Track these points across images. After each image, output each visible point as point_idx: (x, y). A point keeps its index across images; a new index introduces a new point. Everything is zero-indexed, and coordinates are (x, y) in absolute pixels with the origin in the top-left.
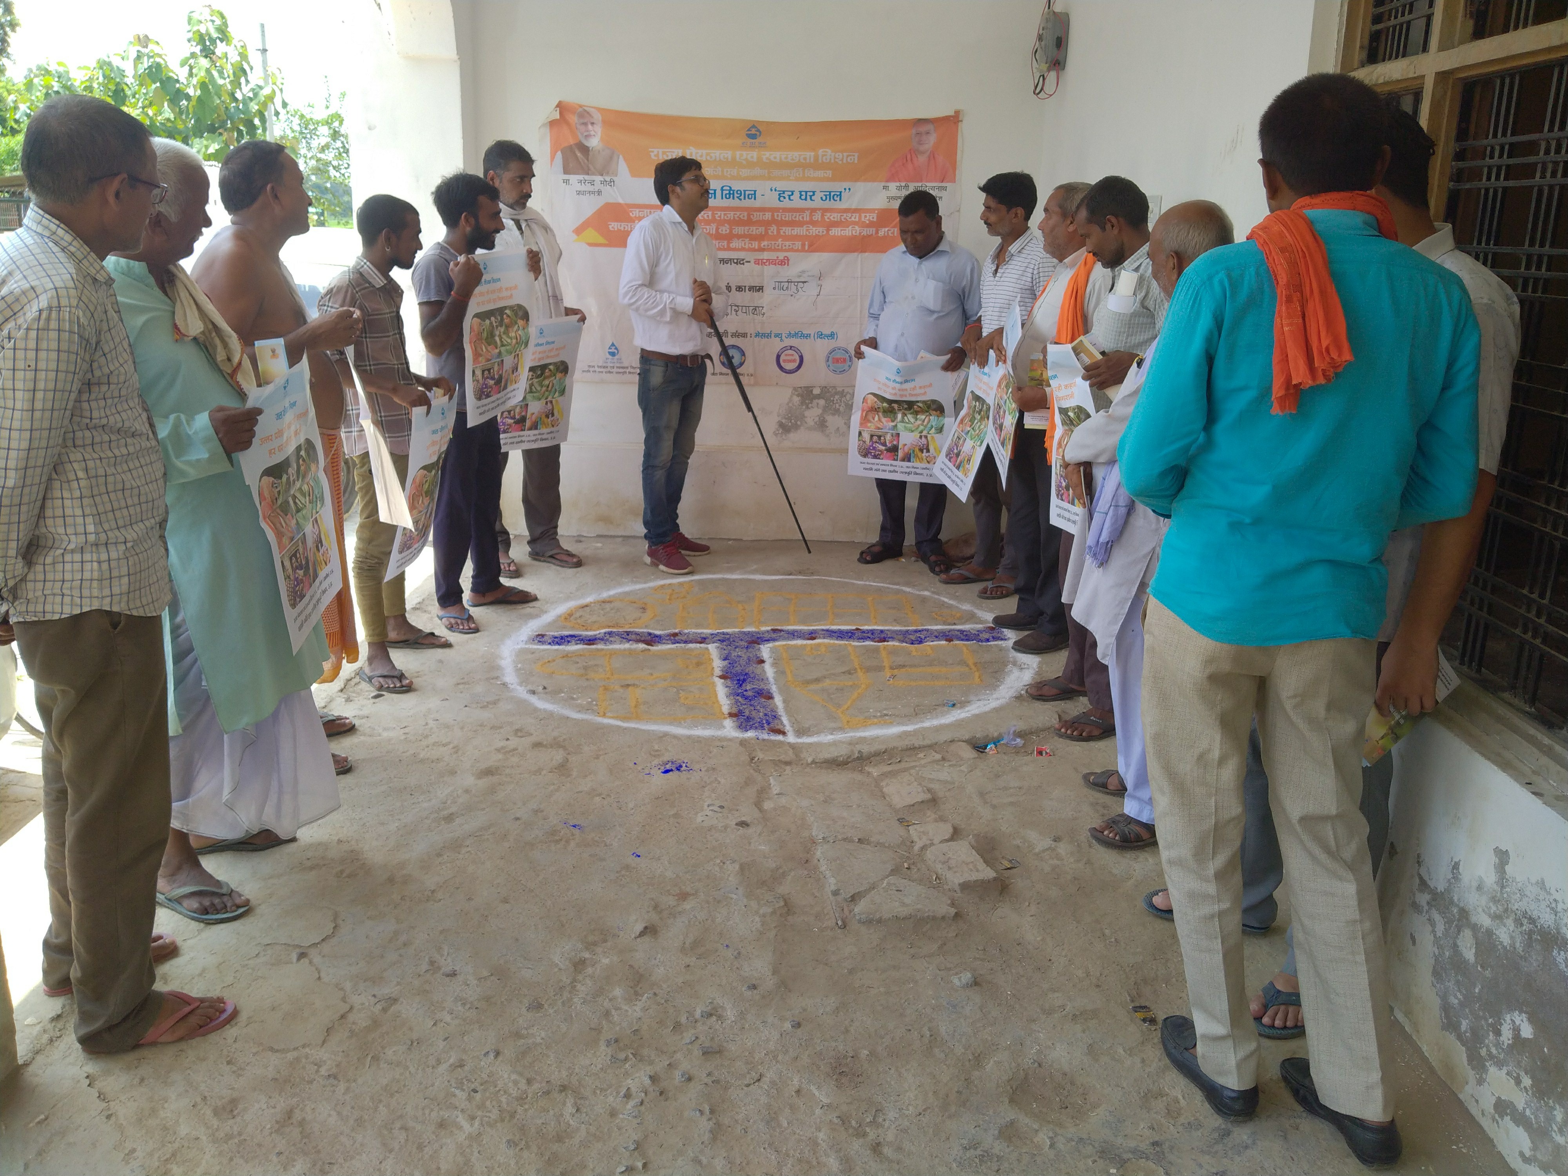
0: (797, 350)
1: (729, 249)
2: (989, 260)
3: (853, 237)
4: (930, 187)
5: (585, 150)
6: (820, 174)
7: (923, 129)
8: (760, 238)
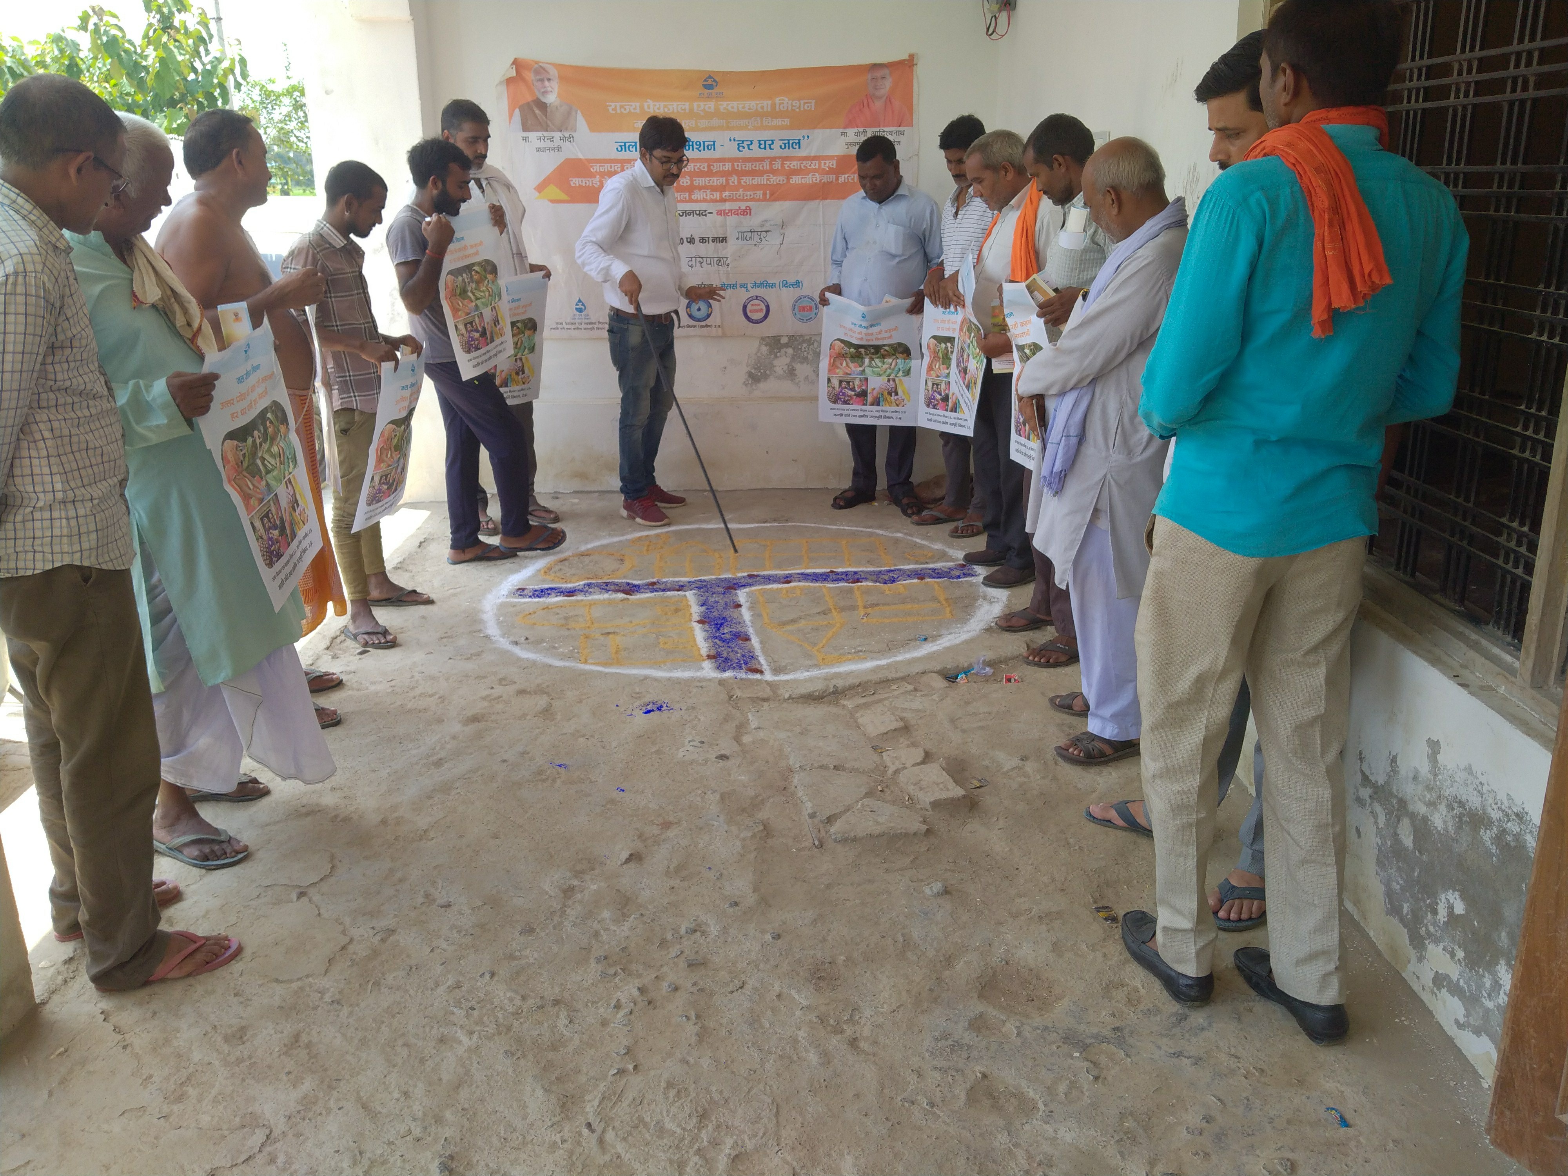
0: (763, 300)
1: (691, 201)
2: (949, 203)
3: (814, 185)
4: (888, 132)
5: (543, 106)
6: (777, 122)
7: (878, 74)
8: (722, 188)
